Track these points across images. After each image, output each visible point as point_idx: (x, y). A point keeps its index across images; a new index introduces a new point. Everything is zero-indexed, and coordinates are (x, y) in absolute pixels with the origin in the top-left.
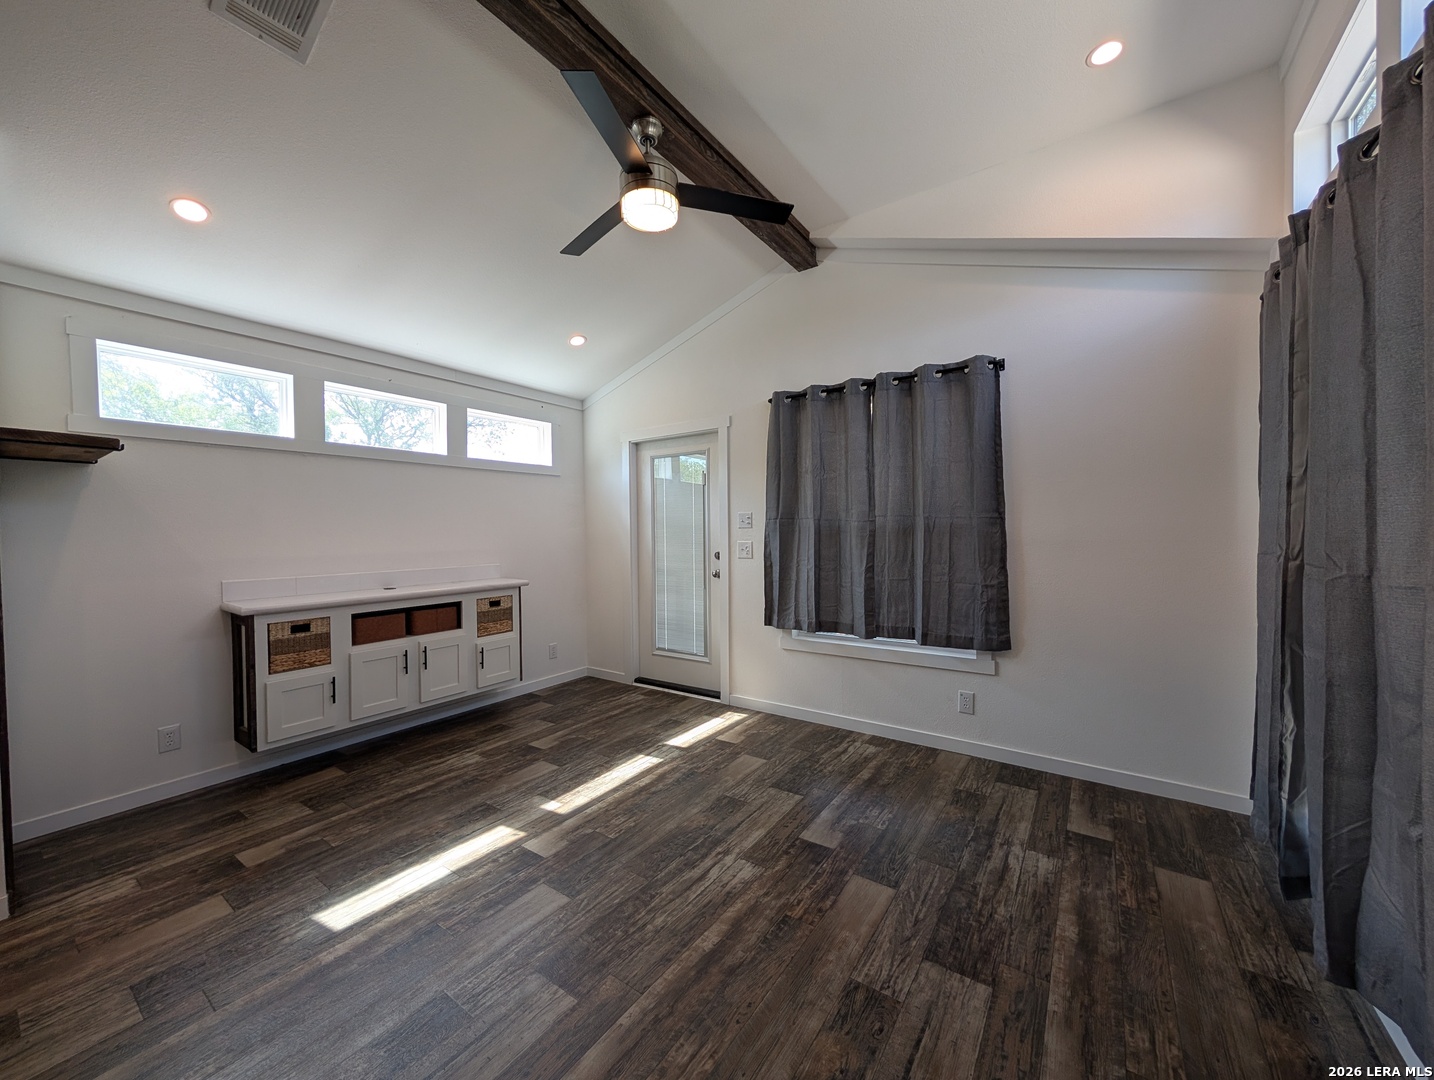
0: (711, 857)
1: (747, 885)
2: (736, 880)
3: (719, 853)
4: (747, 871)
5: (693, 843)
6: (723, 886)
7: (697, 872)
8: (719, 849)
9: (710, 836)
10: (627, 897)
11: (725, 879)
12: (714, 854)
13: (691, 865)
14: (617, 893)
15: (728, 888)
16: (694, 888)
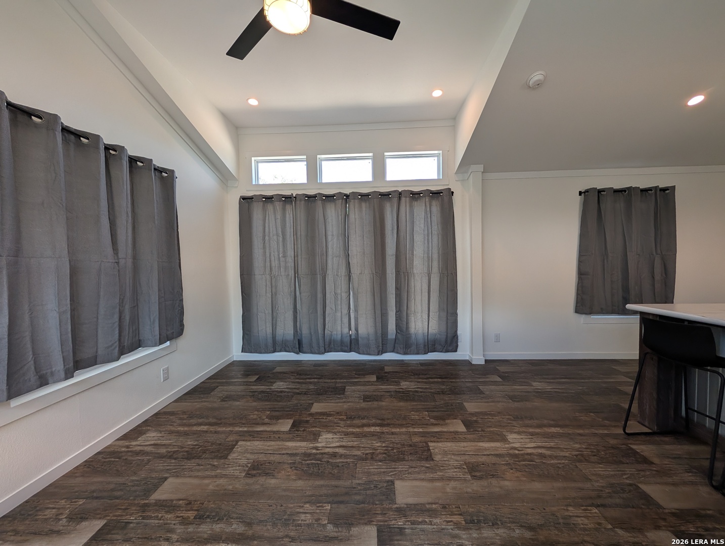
0: (526, 452)
1: (519, 433)
2: (522, 437)
3: (519, 450)
4: (511, 437)
5: (530, 465)
6: (532, 438)
7: (540, 451)
8: (517, 452)
9: (514, 461)
10: (593, 464)
11: (528, 440)
12: (521, 452)
13: (542, 456)
14: (601, 469)
15: (531, 437)
16: (549, 446)
